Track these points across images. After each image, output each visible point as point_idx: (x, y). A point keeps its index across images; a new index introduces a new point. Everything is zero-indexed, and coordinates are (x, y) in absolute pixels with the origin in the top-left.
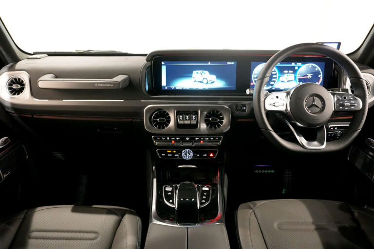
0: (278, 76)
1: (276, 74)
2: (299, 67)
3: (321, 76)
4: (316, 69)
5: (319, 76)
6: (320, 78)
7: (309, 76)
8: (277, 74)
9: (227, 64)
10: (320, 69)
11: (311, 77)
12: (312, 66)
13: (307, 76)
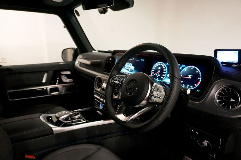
0: (166, 73)
1: (165, 71)
2: (183, 68)
3: (200, 79)
4: (197, 72)
5: (199, 78)
6: (199, 80)
7: (190, 77)
8: (167, 71)
9: (140, 60)
10: (200, 72)
11: (191, 78)
12: (194, 68)
13: (188, 76)
